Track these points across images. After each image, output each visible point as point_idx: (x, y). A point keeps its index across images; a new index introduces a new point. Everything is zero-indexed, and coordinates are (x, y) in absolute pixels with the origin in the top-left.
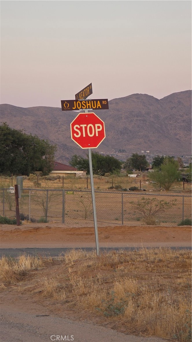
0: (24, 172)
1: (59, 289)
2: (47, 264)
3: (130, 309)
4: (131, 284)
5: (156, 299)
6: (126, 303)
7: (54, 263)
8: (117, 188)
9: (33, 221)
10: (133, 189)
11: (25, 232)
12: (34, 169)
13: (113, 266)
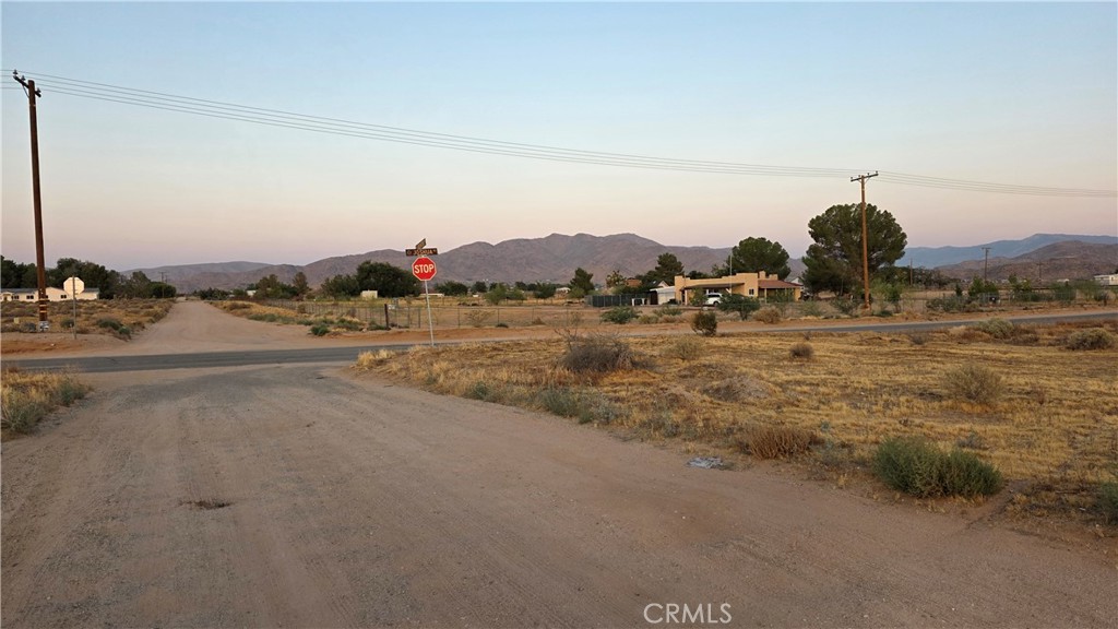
0: (402, 295)
1: (401, 370)
2: (398, 355)
3: (441, 380)
4: (444, 365)
5: (457, 373)
6: (439, 375)
7: (403, 354)
8: (464, 304)
9: (400, 327)
10: (474, 305)
11: (392, 335)
12: (408, 293)
13: (438, 354)
